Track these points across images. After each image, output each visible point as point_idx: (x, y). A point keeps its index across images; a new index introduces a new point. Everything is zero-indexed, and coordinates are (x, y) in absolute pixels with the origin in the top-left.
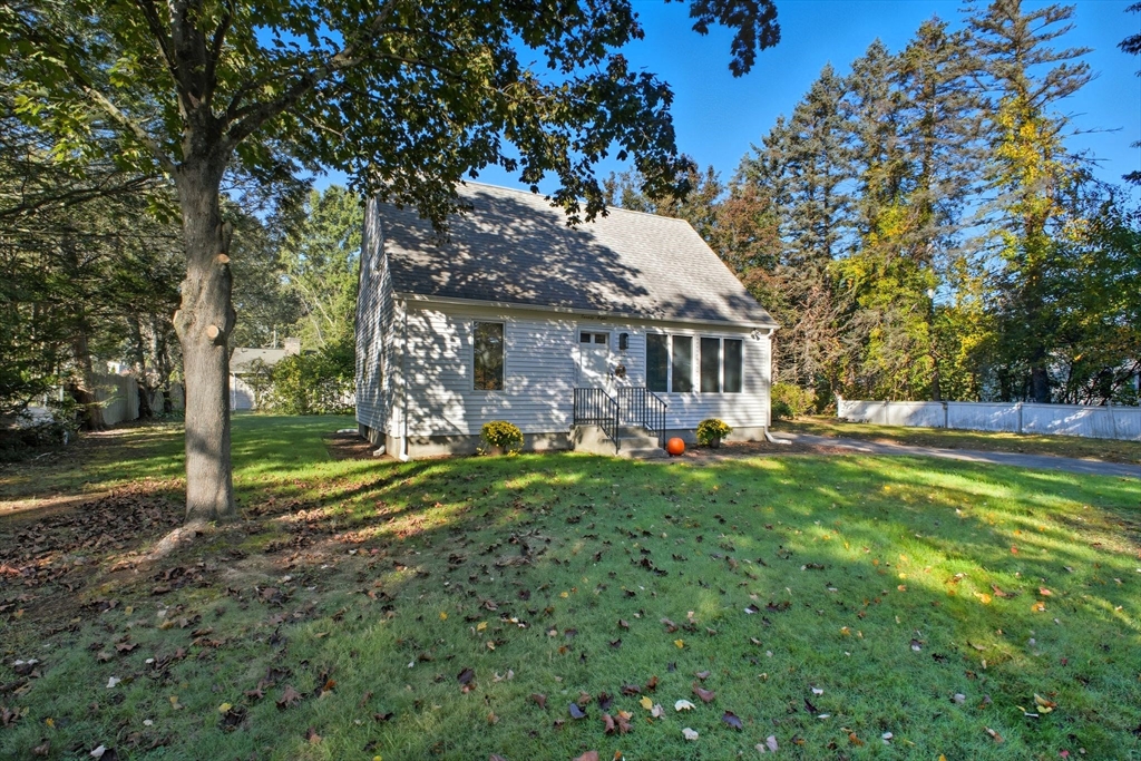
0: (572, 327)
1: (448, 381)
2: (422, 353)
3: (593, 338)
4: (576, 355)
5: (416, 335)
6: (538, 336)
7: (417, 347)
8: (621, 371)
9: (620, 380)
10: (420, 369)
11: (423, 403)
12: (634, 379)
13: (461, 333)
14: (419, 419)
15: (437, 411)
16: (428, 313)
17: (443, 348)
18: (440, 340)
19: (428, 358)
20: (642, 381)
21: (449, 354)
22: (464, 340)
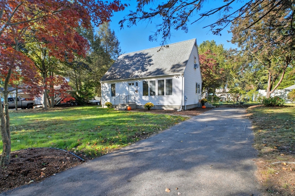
0: (126, 82)
1: (108, 95)
2: (104, 90)
3: (132, 84)
4: (127, 88)
5: (104, 87)
6: (120, 85)
7: (104, 89)
8: (137, 91)
9: (136, 93)
10: (104, 93)
11: (105, 99)
12: (140, 93)
13: (109, 87)
14: (104, 101)
15: (106, 100)
16: (105, 83)
17: (107, 89)
18: (106, 88)
19: (105, 91)
20: (142, 93)
21: (108, 90)
22: (109, 88)
